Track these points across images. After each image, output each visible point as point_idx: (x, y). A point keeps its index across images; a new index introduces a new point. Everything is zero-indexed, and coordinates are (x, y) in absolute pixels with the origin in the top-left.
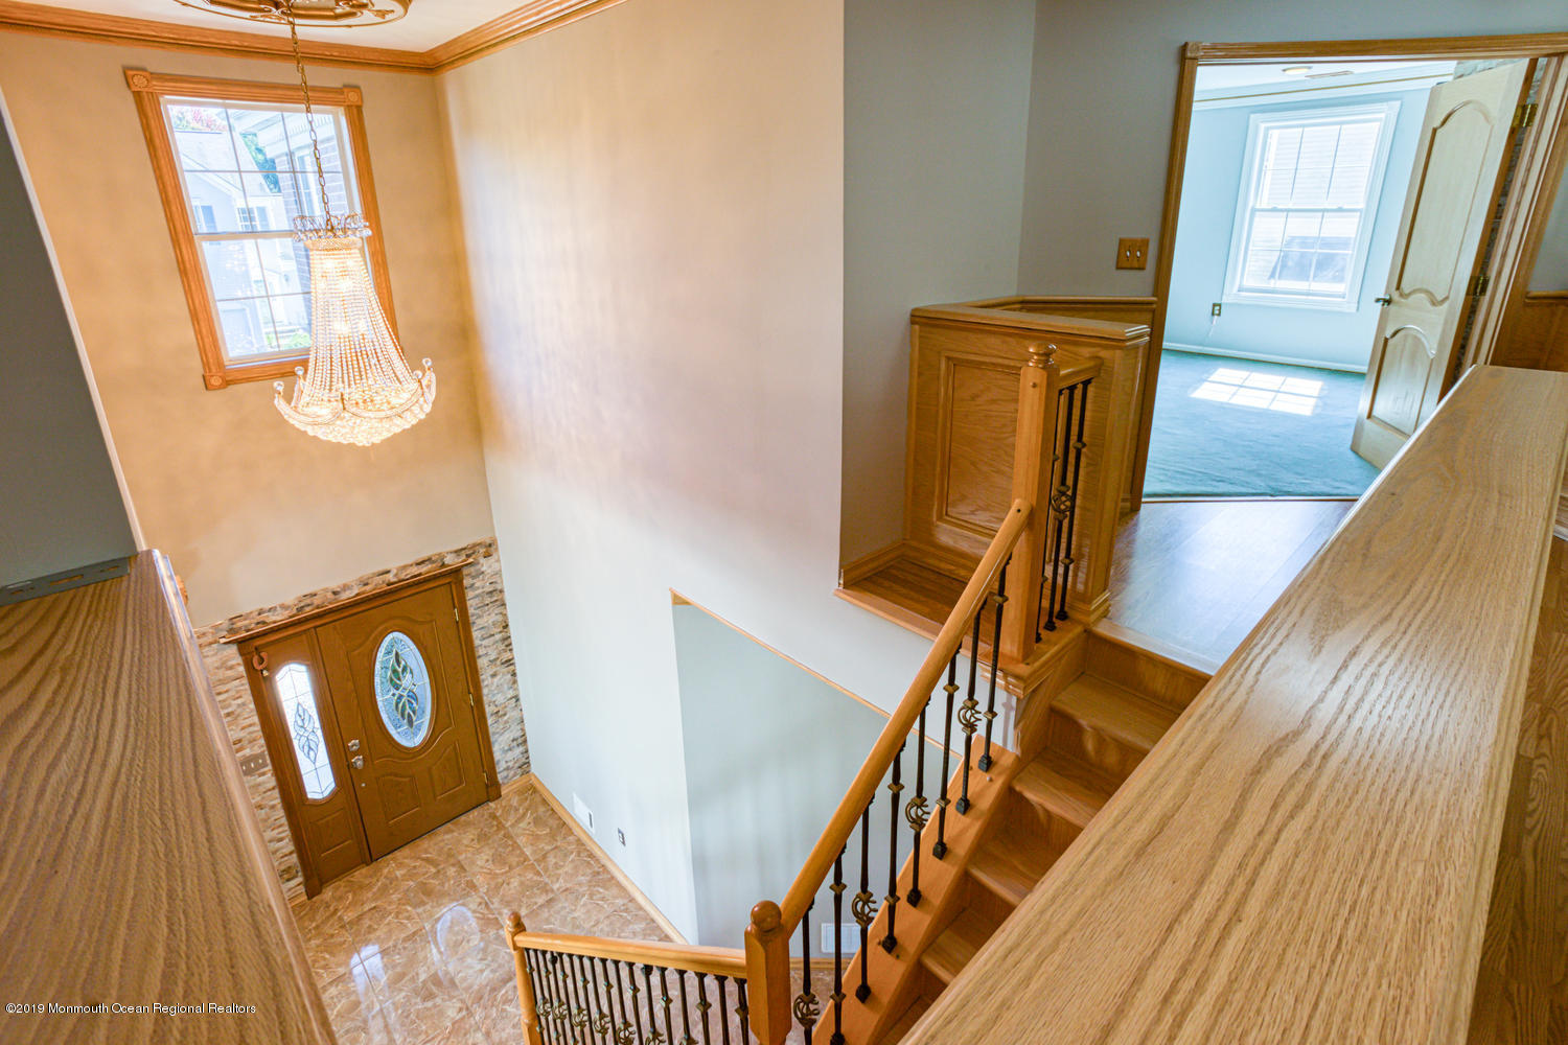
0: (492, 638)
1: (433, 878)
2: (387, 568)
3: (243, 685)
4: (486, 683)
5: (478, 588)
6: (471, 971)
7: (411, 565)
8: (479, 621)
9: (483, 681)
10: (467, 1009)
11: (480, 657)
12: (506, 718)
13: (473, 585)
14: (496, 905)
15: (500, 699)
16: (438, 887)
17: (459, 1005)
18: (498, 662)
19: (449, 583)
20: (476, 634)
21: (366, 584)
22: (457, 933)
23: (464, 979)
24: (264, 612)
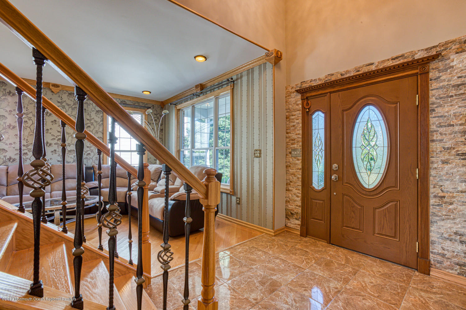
0: (451, 128)
1: (337, 264)
2: (372, 62)
3: (300, 114)
4: (435, 165)
5: (444, 80)
6: (284, 297)
7: (388, 60)
8: (439, 110)
9: (432, 163)
10: (257, 303)
11: (433, 141)
12: (451, 207)
13: (439, 77)
14: (341, 297)
15: (448, 186)
16: (334, 267)
17: (259, 298)
18: (453, 152)
19: (416, 74)
20: (433, 121)
21: (358, 71)
22: (308, 284)
23: (278, 296)
24: (312, 81)
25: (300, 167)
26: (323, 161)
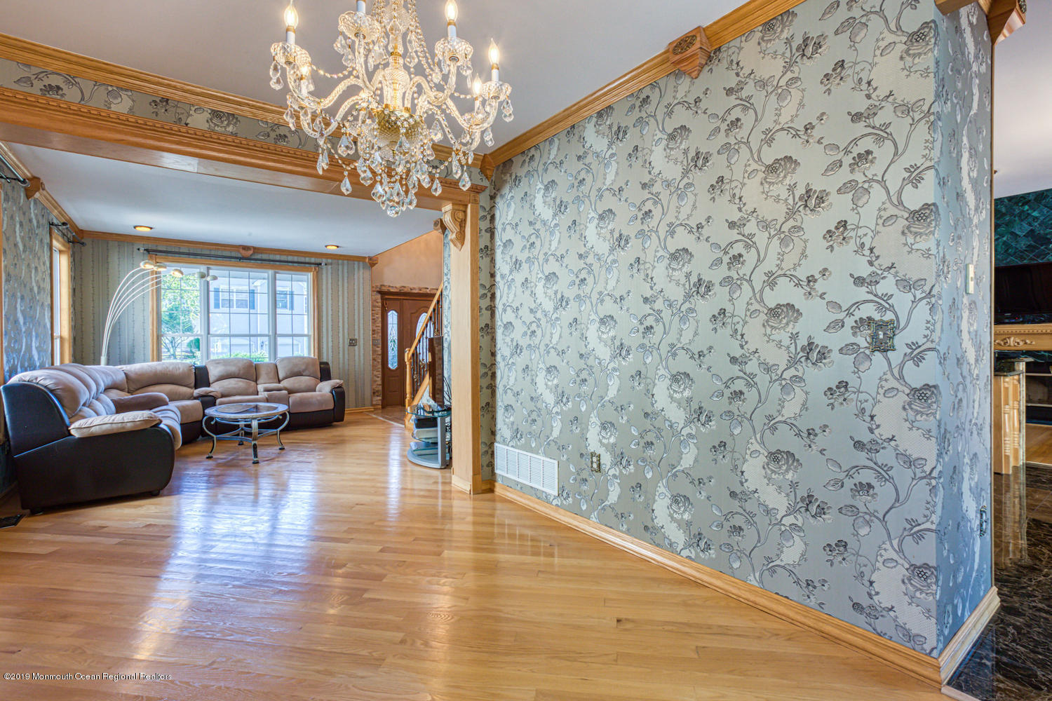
3: (379, 310)
24: (390, 287)
25: (380, 353)
26: (390, 358)
